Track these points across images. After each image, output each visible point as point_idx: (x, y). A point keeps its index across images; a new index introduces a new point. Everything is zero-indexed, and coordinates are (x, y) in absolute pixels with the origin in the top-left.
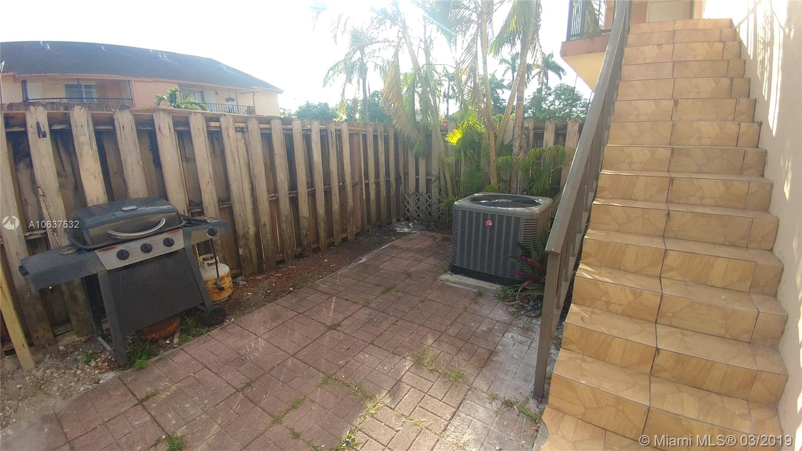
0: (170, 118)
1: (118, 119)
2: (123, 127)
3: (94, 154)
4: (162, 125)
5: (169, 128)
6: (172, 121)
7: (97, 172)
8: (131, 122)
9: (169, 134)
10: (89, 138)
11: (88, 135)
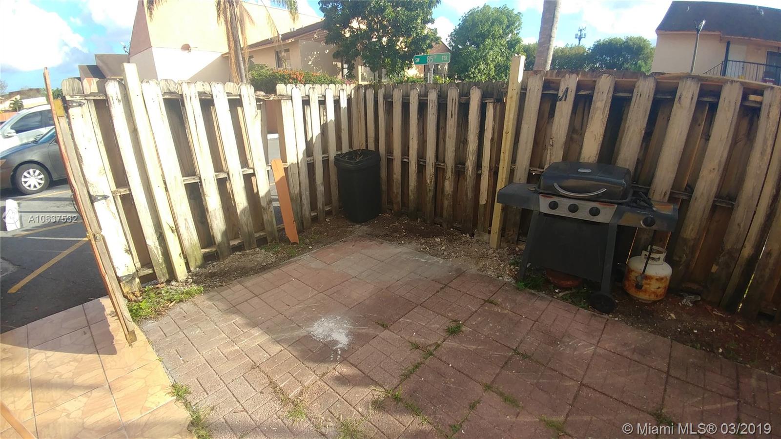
0: (697, 86)
1: (638, 87)
2: (641, 95)
3: (603, 118)
4: (684, 94)
5: (692, 98)
6: (698, 89)
7: (599, 135)
8: (651, 90)
9: (689, 105)
10: (605, 104)
11: (604, 102)
